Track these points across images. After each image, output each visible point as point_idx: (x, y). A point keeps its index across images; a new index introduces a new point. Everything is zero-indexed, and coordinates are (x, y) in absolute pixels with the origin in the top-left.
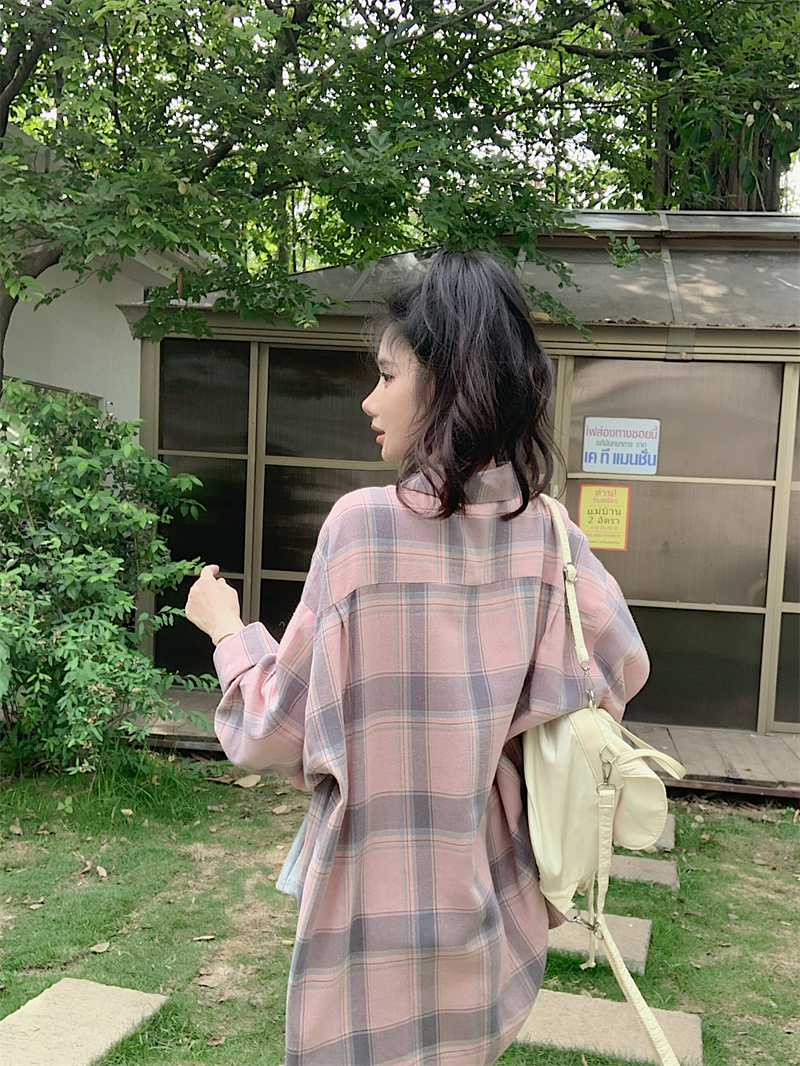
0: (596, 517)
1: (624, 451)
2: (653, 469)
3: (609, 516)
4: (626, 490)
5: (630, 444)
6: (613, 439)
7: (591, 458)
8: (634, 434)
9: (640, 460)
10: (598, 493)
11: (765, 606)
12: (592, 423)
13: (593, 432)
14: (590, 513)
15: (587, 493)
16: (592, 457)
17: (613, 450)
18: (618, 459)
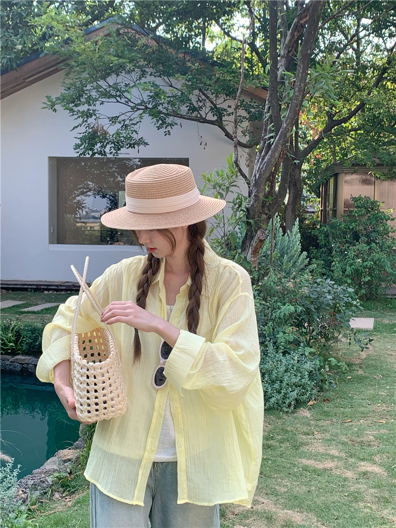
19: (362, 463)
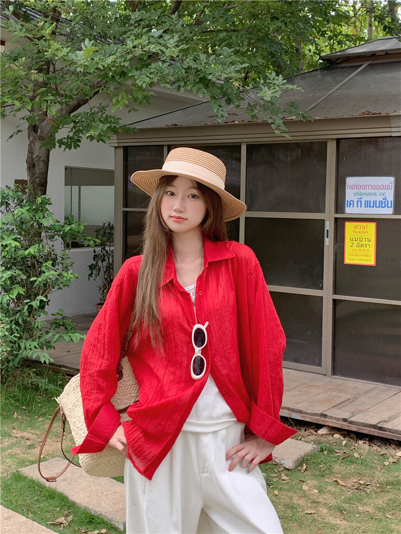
0: (355, 243)
1: (371, 199)
2: (390, 211)
3: (364, 242)
5: (375, 194)
7: (350, 204)
8: (378, 187)
9: (382, 204)
10: (356, 227)
12: (350, 181)
13: (351, 187)
14: (351, 240)
15: (349, 227)
17: (364, 199)
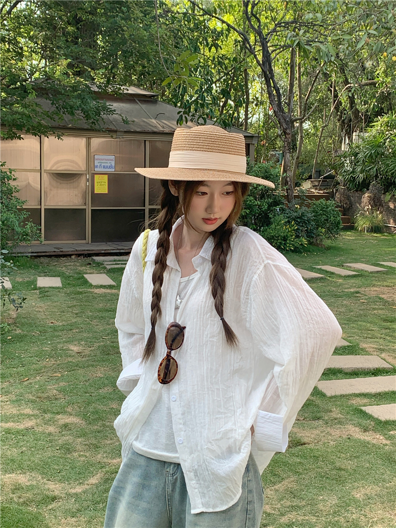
0: (99, 184)
1: (106, 165)
2: (114, 170)
3: (103, 184)
4: (107, 176)
5: (107, 163)
6: (102, 161)
8: (108, 160)
9: (110, 167)
10: (99, 177)
11: (144, 206)
13: (97, 159)
14: (97, 183)
15: (96, 176)
16: (97, 167)
17: (103, 165)
18: (104, 167)
19: (59, 417)
